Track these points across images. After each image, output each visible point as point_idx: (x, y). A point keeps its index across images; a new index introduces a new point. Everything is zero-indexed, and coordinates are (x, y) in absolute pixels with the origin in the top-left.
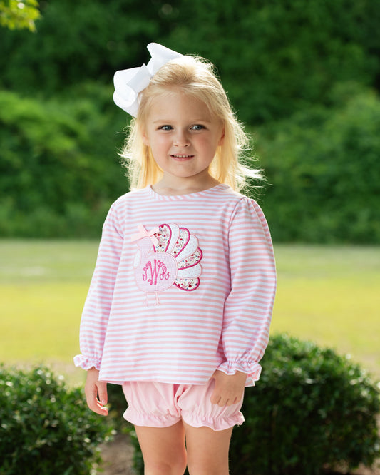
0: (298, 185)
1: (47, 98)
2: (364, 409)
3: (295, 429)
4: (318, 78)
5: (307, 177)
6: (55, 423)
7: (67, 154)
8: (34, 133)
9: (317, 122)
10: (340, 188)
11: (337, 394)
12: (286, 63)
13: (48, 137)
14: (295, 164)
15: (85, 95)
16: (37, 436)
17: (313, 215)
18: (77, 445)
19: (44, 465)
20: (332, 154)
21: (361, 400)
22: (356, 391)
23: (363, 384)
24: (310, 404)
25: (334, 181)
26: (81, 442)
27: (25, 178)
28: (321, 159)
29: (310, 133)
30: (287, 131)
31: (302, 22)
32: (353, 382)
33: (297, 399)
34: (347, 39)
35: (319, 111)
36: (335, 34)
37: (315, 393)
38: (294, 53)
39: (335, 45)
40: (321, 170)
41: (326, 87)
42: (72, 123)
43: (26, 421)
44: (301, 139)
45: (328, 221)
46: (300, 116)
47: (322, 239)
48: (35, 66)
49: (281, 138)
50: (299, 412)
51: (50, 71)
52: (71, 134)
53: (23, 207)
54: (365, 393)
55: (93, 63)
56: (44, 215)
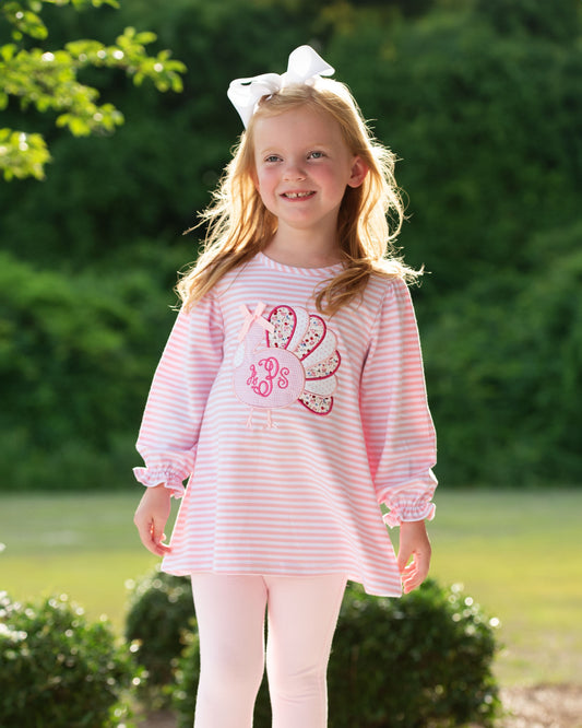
0: (478, 394)
1: (77, 270)
2: (471, 650)
3: (380, 676)
4: (507, 225)
5: (492, 382)
6: (71, 662)
7: (109, 357)
8: (57, 325)
9: (506, 296)
10: (543, 399)
11: (435, 631)
12: (456, 204)
13: (80, 330)
14: (472, 362)
15: (138, 263)
16: (48, 674)
17: (502, 443)
18: (98, 688)
19: (57, 710)
20: (530, 345)
21: (468, 639)
22: (459, 630)
23: (470, 619)
24: (400, 645)
25: (534, 387)
26: (104, 684)
27: (45, 395)
28: (513, 353)
29: (494, 313)
30: (459, 312)
31: (479, 139)
32: (457, 618)
33: (382, 639)
34: (550, 164)
35: (510, 277)
36: (532, 155)
37: (407, 629)
38: (468, 188)
39: (532, 173)
40: (513, 370)
41: (519, 240)
42: (119, 308)
43: (35, 656)
44: (479, 323)
45: (526, 451)
46: (480, 286)
47: (517, 480)
48: (58, 220)
49: (449, 323)
50: (386, 654)
51: (81, 227)
52: (116, 324)
53: (43, 443)
54: (471, 630)
55: (149, 212)
56: (77, 453)
